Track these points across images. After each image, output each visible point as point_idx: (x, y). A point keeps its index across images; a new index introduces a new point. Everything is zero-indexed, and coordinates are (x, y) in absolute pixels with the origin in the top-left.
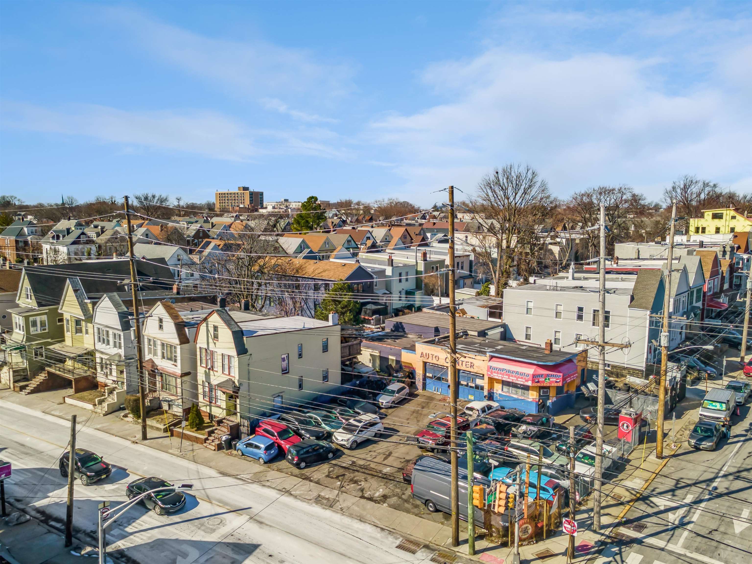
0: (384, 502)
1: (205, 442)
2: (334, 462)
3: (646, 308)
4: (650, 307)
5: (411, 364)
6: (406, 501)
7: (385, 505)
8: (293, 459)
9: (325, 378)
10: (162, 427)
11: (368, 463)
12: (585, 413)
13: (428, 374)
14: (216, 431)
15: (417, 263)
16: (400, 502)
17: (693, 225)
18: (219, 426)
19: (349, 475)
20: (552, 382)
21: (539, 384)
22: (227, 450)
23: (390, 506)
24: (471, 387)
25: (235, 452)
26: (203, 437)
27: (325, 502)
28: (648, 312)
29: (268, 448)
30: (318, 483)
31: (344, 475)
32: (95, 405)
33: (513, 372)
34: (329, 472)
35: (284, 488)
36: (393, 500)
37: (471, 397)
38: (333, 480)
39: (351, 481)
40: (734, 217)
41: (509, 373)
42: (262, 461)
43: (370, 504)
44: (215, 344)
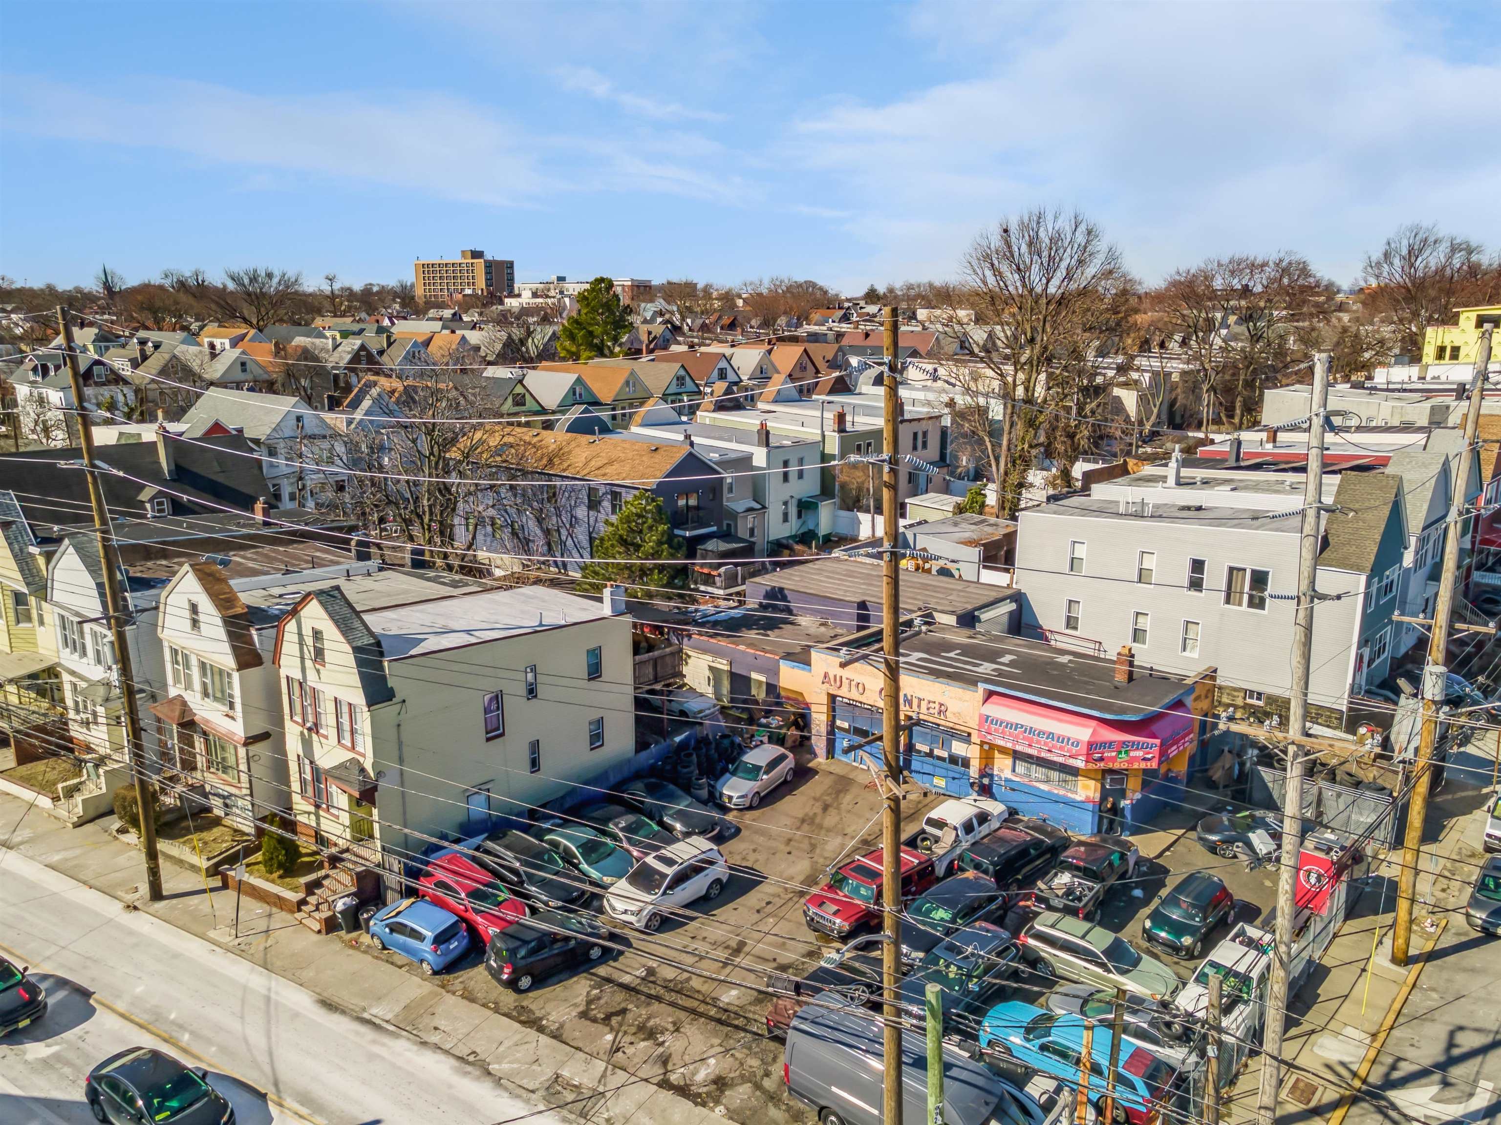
0: (717, 1102)
1: (299, 910)
2: (602, 970)
3: (1359, 569)
4: (1369, 565)
5: (801, 694)
6: (773, 1098)
7: (720, 1110)
8: (501, 970)
9: (596, 738)
10: (204, 864)
12: (1211, 831)
13: (838, 723)
14: (326, 882)
15: (824, 436)
16: (756, 1101)
17: (1433, 341)
18: (335, 867)
19: (637, 1012)
20: (1135, 758)
21: (1102, 765)
22: (349, 932)
23: (731, 1114)
24: (940, 758)
25: (366, 939)
26: (293, 896)
27: (570, 1098)
28: (1363, 578)
29: (441, 939)
30: (556, 1036)
31: (624, 1011)
32: (56, 799)
33: (1041, 733)
35: (474, 1052)
36: (740, 1094)
37: (940, 782)
38: (595, 1027)
39: (641, 1029)
41: (1031, 735)
42: (427, 969)
43: (682, 1106)
44: (318, 672)
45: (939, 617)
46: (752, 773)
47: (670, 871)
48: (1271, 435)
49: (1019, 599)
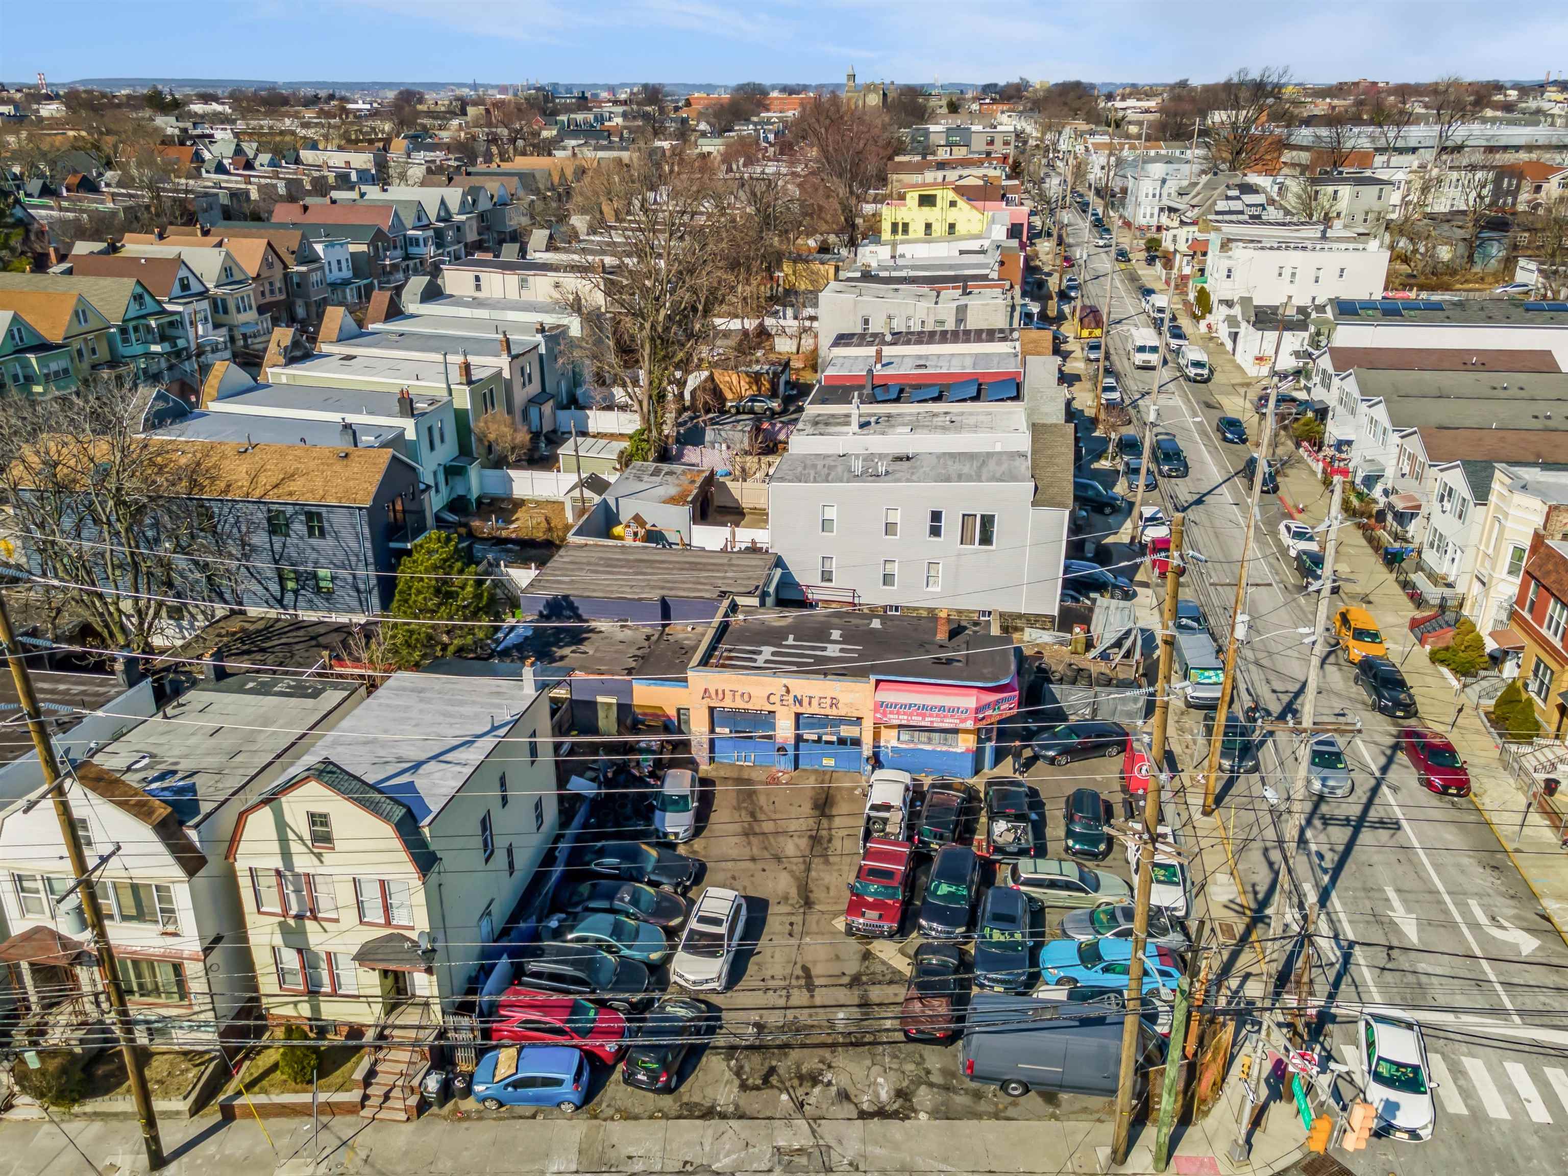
0: (915, 1111)
1: (363, 1107)
3: (1062, 506)
4: (1070, 502)
6: (948, 1088)
7: (922, 1116)
9: (539, 817)
10: (183, 1106)
11: (790, 1014)
13: (718, 730)
14: (378, 1068)
15: (451, 391)
16: (940, 1097)
17: (888, 218)
18: (380, 1048)
19: (785, 1065)
20: (1003, 710)
21: (982, 722)
22: (442, 1105)
23: (933, 1115)
24: (827, 742)
25: (469, 1104)
26: (355, 1096)
27: (804, 1161)
28: (1067, 513)
30: (741, 1116)
31: (772, 1070)
33: (933, 708)
34: (738, 1074)
35: (686, 1163)
36: (924, 1097)
37: (829, 762)
38: (766, 1094)
39: (801, 1078)
40: (953, 204)
41: (923, 709)
42: (568, 1108)
43: (894, 1126)
44: (319, 856)
45: (740, 601)
46: (679, 804)
47: (723, 930)
48: (879, 355)
49: (779, 563)
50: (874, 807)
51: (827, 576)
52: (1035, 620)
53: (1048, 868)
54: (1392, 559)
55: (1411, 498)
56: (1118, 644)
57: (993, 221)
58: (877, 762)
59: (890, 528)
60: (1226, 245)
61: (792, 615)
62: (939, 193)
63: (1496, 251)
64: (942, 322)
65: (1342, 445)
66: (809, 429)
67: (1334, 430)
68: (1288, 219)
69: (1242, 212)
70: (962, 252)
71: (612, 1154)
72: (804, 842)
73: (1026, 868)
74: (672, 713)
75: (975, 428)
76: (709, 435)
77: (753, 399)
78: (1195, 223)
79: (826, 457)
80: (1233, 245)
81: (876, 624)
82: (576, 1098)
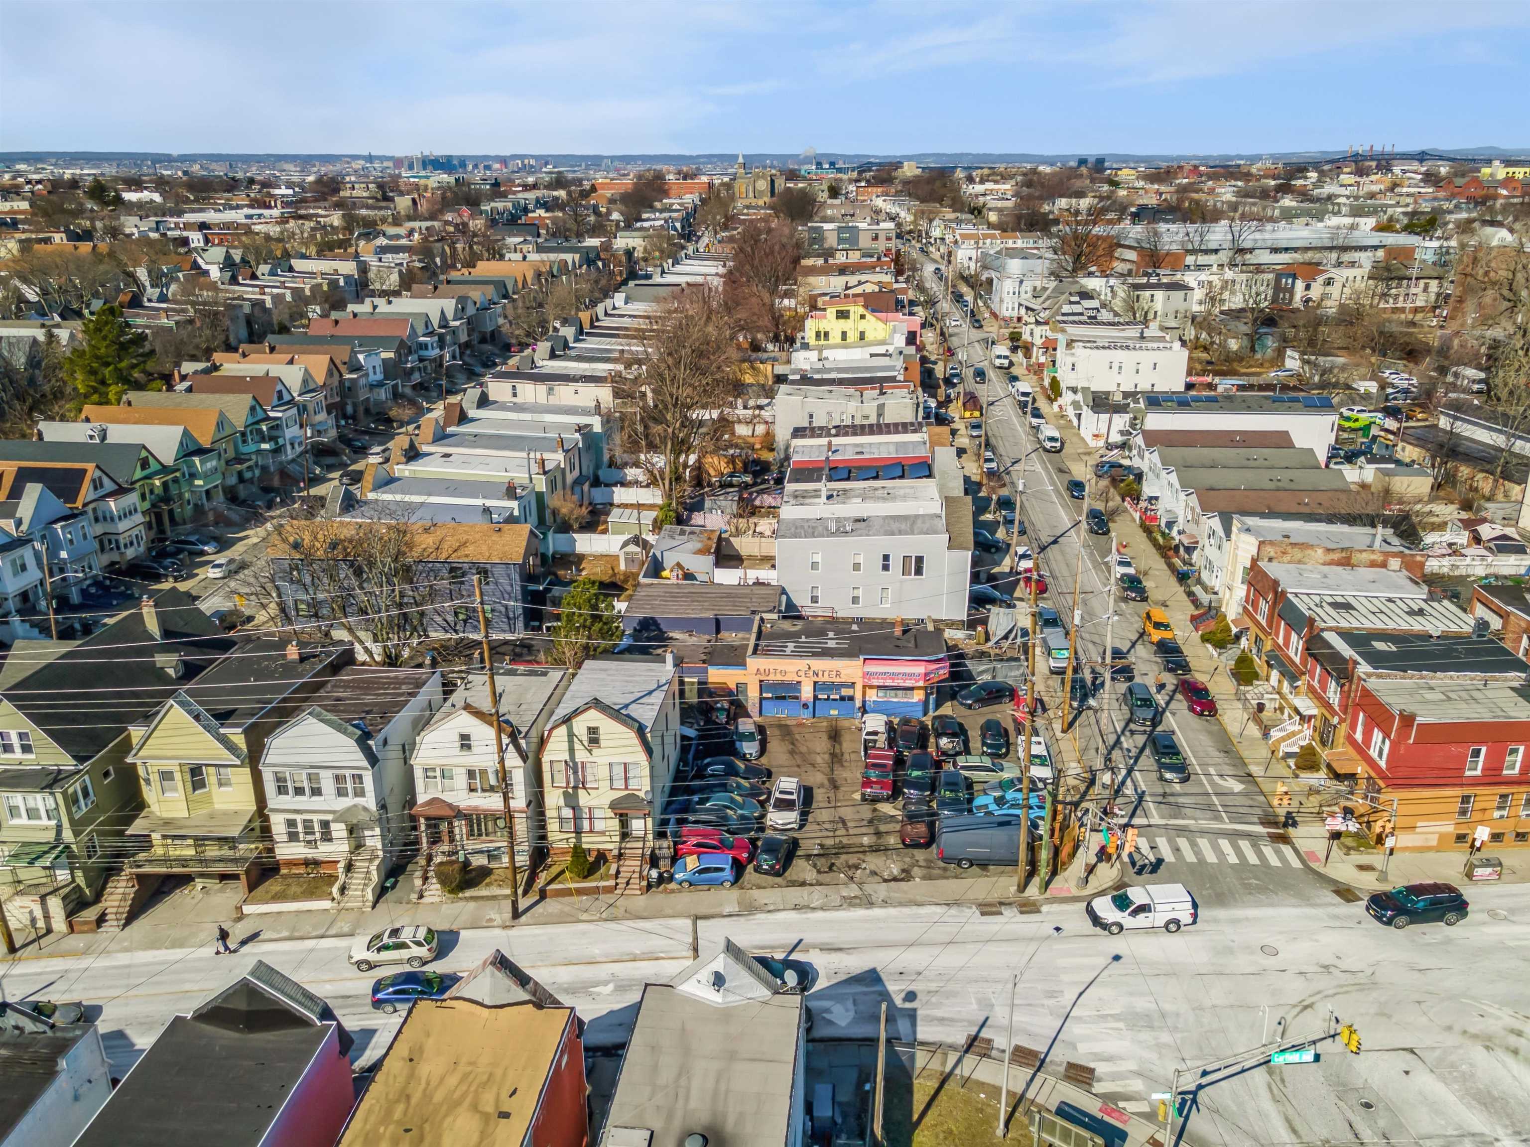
0: (913, 877)
2: (799, 853)
3: (967, 548)
4: (972, 546)
6: (930, 868)
7: (918, 879)
11: (837, 840)
13: (767, 695)
15: (532, 479)
16: (925, 871)
17: (813, 328)
18: (620, 860)
19: (838, 862)
21: (929, 682)
23: (924, 878)
24: (834, 700)
25: (673, 886)
26: (609, 883)
27: (858, 901)
28: (970, 554)
30: (820, 884)
31: (833, 864)
32: (333, 899)
34: (815, 866)
35: (796, 904)
36: (916, 871)
37: (834, 712)
38: (831, 875)
39: (849, 867)
40: (863, 317)
41: (893, 676)
42: (728, 884)
43: (903, 884)
44: (590, 751)
45: (766, 616)
46: (750, 737)
47: (794, 797)
48: (830, 443)
49: (784, 591)
50: (868, 734)
51: (815, 600)
52: (952, 624)
53: (974, 760)
54: (1182, 578)
55: (1193, 536)
56: (1006, 637)
57: (894, 331)
58: (864, 710)
59: (856, 567)
60: (1070, 344)
61: (799, 625)
62: (852, 309)
63: (1271, 343)
64: (867, 417)
65: (1153, 499)
66: (793, 502)
67: (1148, 489)
68: (1116, 320)
69: (1082, 314)
70: (872, 355)
71: (756, 904)
72: (827, 757)
73: (961, 761)
74: (733, 686)
75: (905, 498)
76: (708, 504)
77: (732, 475)
78: (1046, 323)
79: (808, 520)
80: (1075, 344)
81: (855, 627)
82: (731, 878)
